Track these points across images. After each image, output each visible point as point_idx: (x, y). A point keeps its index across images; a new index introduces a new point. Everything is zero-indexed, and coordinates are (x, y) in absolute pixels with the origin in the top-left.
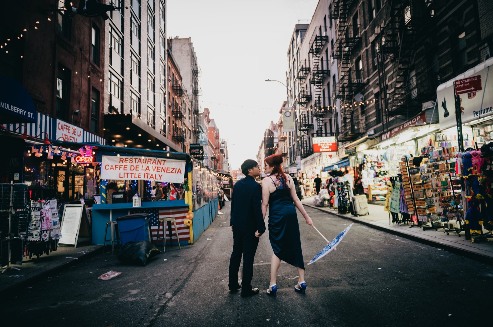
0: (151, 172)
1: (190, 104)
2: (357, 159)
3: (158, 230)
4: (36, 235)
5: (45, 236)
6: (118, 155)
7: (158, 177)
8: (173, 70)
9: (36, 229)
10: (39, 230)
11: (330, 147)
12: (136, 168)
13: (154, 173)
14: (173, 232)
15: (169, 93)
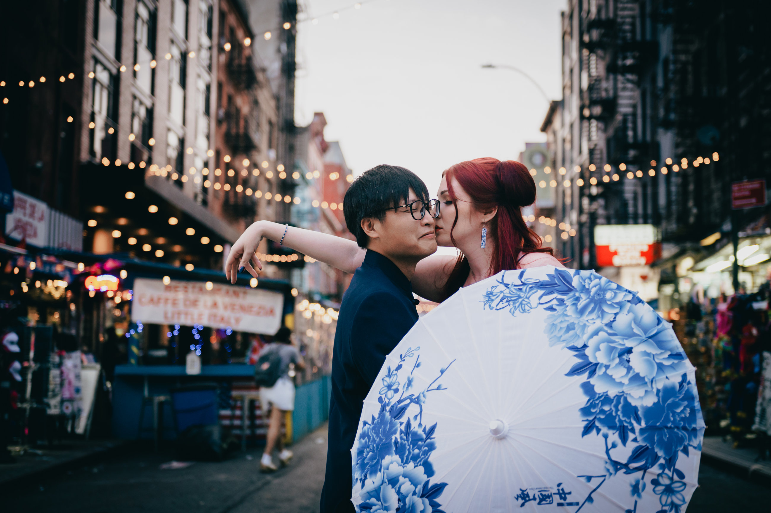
0: (221, 311)
1: (273, 103)
2: (679, 294)
3: (232, 417)
4: (55, 407)
5: (67, 408)
6: (167, 280)
7: (233, 321)
8: (232, 20)
9: (55, 396)
10: (58, 399)
11: (643, 254)
12: (195, 303)
13: (227, 314)
14: (258, 422)
15: (220, 86)
